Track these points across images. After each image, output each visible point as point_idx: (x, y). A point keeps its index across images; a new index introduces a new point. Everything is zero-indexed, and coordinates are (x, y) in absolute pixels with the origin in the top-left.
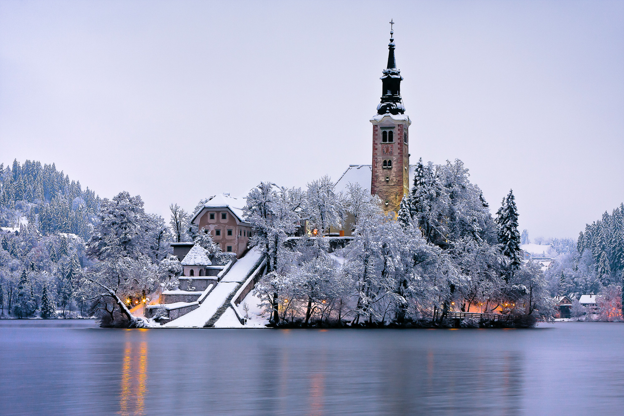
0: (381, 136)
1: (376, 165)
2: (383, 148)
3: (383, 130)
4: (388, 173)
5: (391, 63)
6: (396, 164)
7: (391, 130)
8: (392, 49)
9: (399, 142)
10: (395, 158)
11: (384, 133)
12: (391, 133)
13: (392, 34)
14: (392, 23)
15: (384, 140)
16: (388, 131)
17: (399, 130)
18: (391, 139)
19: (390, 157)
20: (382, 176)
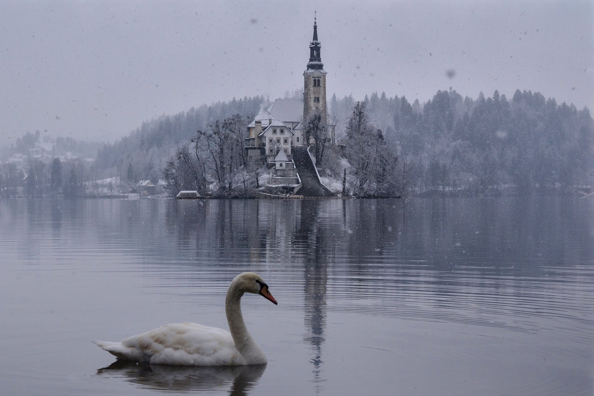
0: (313, 82)
1: (310, 100)
2: (314, 89)
3: (314, 79)
4: (318, 105)
5: (315, 37)
6: (322, 100)
7: (319, 79)
8: (315, 28)
9: (324, 86)
10: (321, 96)
11: (315, 80)
12: (319, 80)
13: (315, 19)
14: (315, 12)
15: (315, 85)
16: (317, 79)
17: (323, 79)
18: (319, 85)
19: (318, 95)
20: (314, 107)
